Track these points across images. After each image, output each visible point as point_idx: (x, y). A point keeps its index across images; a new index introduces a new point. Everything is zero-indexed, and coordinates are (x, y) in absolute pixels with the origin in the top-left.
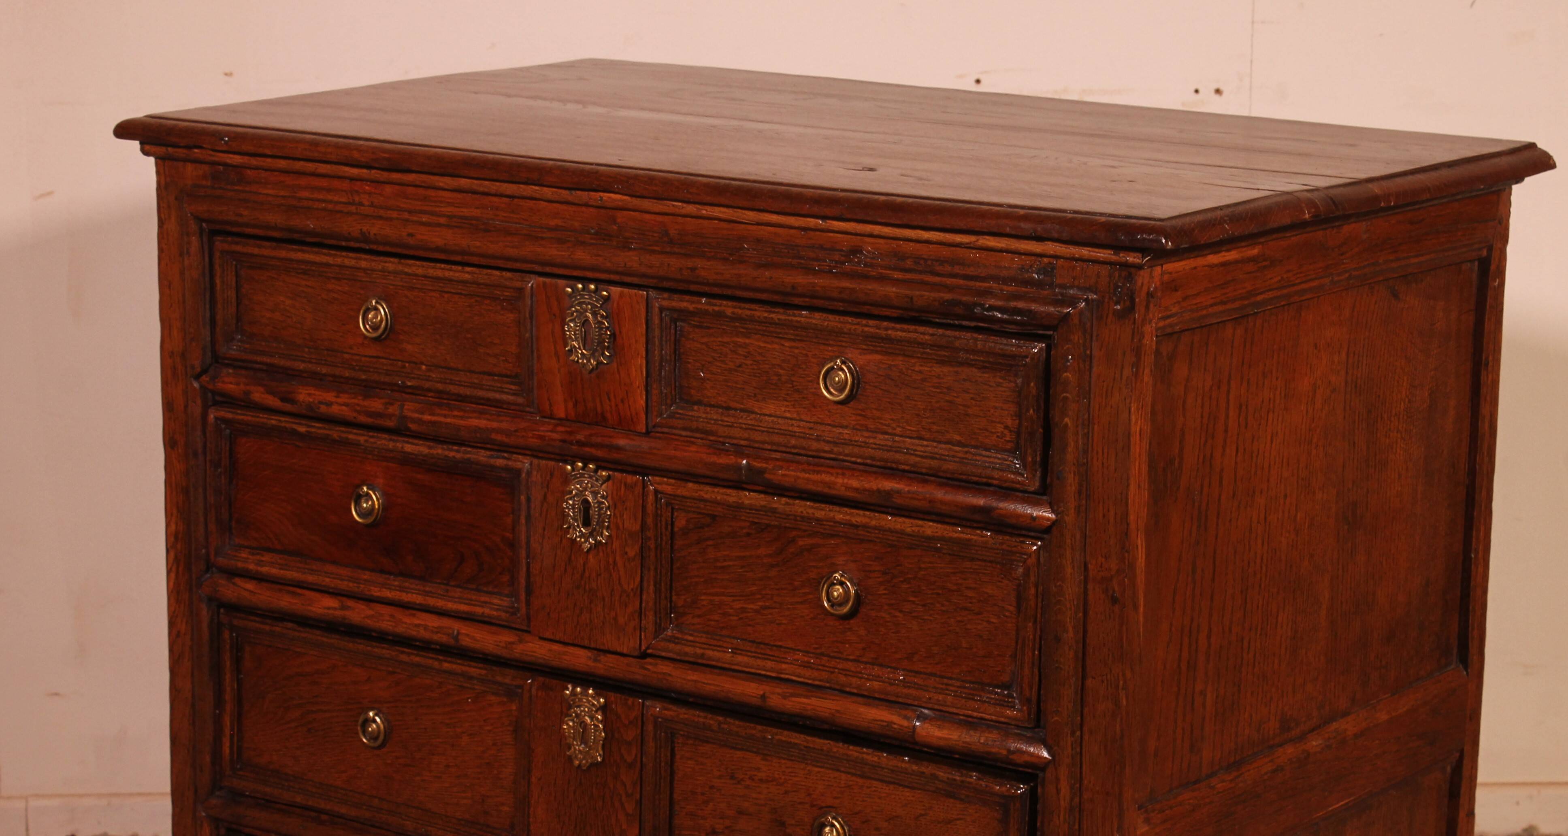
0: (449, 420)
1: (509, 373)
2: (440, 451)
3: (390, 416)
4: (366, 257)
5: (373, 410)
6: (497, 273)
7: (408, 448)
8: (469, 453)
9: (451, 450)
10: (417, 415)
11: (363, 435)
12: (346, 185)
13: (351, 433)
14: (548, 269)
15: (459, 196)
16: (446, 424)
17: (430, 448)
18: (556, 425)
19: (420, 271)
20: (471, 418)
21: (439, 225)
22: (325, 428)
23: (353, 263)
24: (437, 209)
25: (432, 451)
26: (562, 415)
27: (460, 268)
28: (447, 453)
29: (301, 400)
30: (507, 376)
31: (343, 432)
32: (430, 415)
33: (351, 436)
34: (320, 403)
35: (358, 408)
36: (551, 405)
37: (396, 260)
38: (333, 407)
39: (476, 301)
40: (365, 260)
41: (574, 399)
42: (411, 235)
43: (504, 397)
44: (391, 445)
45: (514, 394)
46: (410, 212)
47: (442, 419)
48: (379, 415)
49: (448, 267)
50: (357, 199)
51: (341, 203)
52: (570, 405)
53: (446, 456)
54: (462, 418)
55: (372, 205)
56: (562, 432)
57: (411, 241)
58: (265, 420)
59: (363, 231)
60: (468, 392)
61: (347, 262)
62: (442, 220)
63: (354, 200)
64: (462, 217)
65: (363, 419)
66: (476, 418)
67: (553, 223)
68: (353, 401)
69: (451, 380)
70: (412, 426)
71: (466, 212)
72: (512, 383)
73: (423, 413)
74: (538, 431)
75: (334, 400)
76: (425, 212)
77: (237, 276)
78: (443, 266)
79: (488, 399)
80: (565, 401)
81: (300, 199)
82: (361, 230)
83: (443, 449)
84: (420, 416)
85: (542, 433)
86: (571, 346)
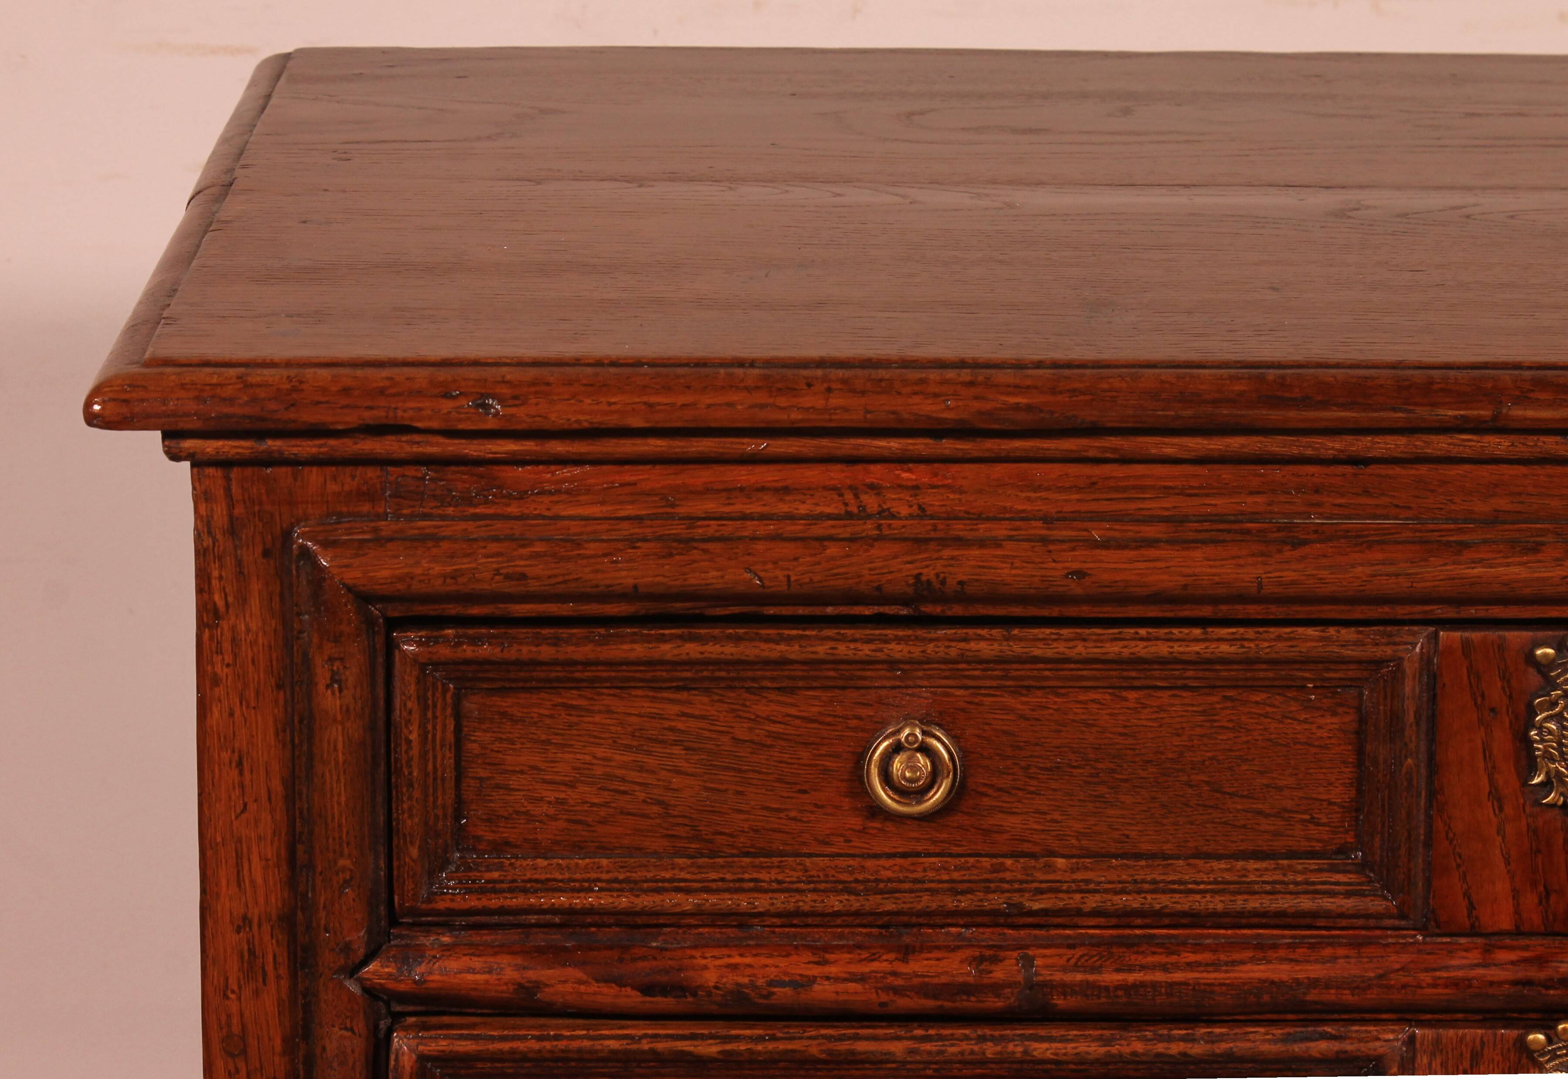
0: (1178, 976)
1: (1318, 846)
2: (1139, 1047)
3: (996, 988)
4: (900, 633)
5: (944, 979)
6: (1311, 632)
7: (1041, 1050)
8: (1221, 1038)
9: (1170, 1039)
10: (1079, 977)
11: (899, 1038)
12: (837, 474)
13: (857, 1038)
14: (1472, 612)
15: (1203, 470)
16: (1171, 985)
17: (1107, 1042)
18: (1487, 950)
19: (1080, 650)
20: (1242, 962)
21: (1150, 543)
22: (773, 1038)
23: (866, 650)
24: (1132, 506)
25: (1114, 1050)
26: (1505, 923)
27: (1197, 632)
28: (1160, 1047)
29: (711, 984)
30: (1312, 854)
31: (828, 1038)
32: (1118, 971)
33: (862, 1046)
34: (771, 983)
35: (900, 982)
36: (1471, 907)
37: (996, 632)
38: (816, 987)
39: (1226, 698)
40: (898, 640)
41: (1541, 888)
42: (1080, 574)
43: (1328, 903)
44: (990, 1050)
45: (1348, 895)
46: (1047, 520)
47: (1159, 976)
48: (966, 989)
49: (1162, 632)
50: (871, 501)
51: (829, 517)
52: (1530, 900)
53: (1159, 1055)
54: (1215, 966)
55: (922, 513)
56: (1513, 963)
57: (1076, 589)
58: (586, 1043)
59: (924, 578)
60: (1217, 904)
61: (843, 650)
62: (1150, 531)
63: (862, 508)
64: (1204, 518)
65: (904, 1003)
66: (1252, 960)
67: (1481, 507)
68: (875, 966)
69: (1154, 882)
70: (1059, 1002)
71: (1222, 504)
72: (1334, 869)
73: (1094, 970)
74: (1447, 968)
75: (816, 971)
76: (1098, 517)
77: (458, 716)
78: (1143, 632)
79: (1281, 914)
80: (1516, 893)
81: (692, 520)
82: (918, 577)
83: (1139, 1039)
84: (1091, 977)
85: (1460, 974)
86: (1548, 774)
